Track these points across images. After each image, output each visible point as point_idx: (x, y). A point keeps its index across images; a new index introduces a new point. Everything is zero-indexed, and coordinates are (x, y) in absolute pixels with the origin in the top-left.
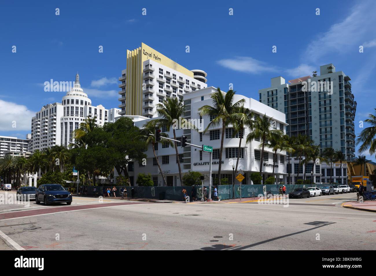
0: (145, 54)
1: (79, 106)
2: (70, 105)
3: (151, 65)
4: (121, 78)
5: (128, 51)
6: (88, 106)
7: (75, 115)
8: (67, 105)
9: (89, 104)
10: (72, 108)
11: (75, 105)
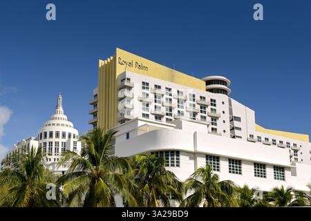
0: (122, 64)
1: (61, 140)
2: (48, 140)
3: (129, 79)
4: (93, 100)
5: (101, 61)
6: (72, 140)
7: (53, 154)
8: (44, 140)
9: (74, 137)
10: (51, 143)
11: (54, 140)
